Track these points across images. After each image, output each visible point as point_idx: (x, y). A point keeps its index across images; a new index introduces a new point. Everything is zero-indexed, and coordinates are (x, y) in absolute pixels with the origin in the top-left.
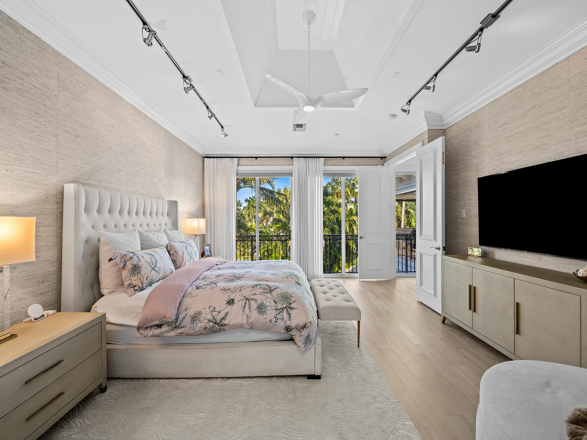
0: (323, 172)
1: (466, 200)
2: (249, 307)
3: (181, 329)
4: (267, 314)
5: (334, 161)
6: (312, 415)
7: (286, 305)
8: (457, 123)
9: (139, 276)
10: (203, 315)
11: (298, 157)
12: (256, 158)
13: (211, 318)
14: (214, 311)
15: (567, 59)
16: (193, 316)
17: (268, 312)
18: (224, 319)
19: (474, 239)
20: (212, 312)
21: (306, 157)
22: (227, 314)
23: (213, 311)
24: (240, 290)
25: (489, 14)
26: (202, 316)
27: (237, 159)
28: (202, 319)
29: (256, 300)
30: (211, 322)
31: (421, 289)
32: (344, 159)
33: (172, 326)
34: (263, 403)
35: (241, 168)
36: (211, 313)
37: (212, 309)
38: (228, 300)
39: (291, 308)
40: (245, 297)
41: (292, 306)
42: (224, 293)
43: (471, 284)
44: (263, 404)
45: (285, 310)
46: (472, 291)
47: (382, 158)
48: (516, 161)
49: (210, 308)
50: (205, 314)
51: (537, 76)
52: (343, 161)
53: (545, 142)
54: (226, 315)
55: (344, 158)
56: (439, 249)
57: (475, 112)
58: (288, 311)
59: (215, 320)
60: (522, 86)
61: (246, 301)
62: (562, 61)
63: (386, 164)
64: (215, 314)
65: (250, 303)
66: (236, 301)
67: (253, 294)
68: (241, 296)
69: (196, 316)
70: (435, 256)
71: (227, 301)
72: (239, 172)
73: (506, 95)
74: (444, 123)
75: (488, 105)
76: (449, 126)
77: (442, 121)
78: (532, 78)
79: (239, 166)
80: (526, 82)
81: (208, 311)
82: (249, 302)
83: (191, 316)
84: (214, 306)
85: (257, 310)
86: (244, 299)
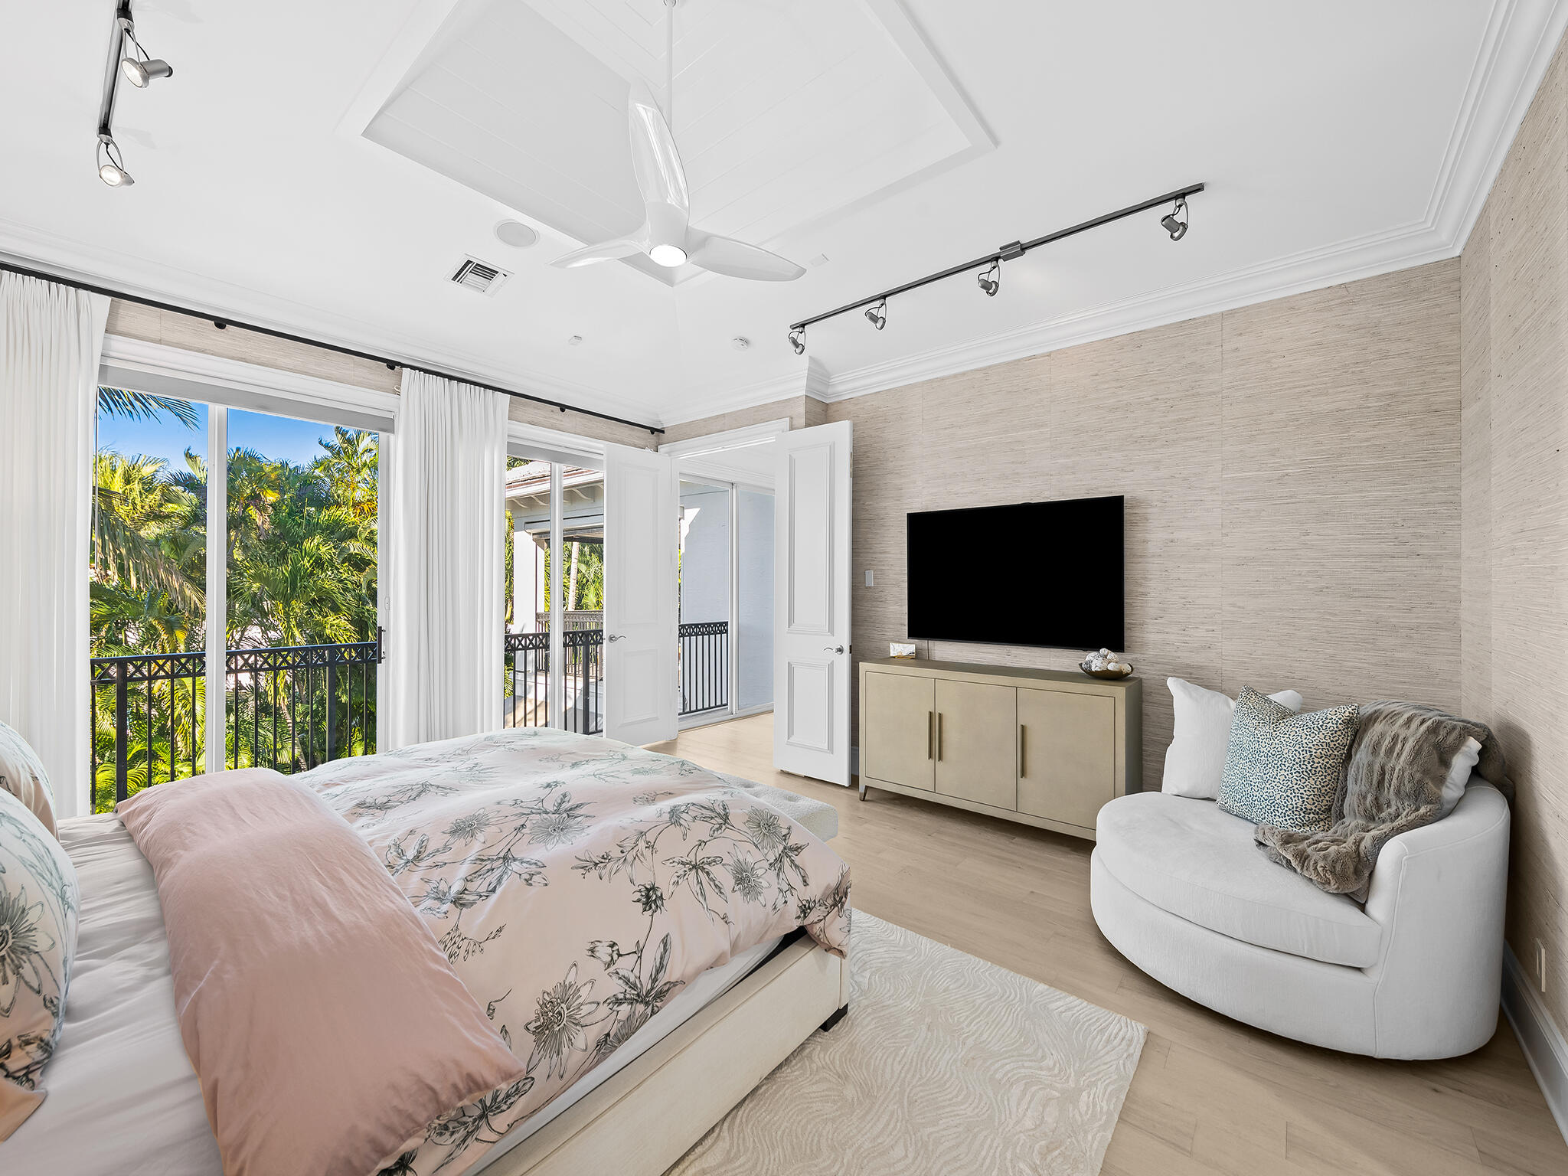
0: (507, 440)
1: (874, 553)
2: (717, 891)
3: (504, 1107)
4: (764, 891)
5: (536, 411)
6: (937, 1092)
7: (781, 848)
8: (857, 398)
9: (27, 971)
10: (584, 992)
11: (420, 370)
12: (221, 323)
13: (617, 988)
14: (619, 955)
15: (1049, 354)
16: (538, 1020)
17: (764, 884)
18: (662, 967)
19: (891, 626)
20: (612, 962)
21: (451, 378)
22: (665, 942)
23: (615, 957)
24: (650, 846)
25: (1018, 242)
26: (580, 1000)
27: (109, 299)
28: (585, 1010)
29: (716, 860)
30: (620, 1004)
31: (792, 744)
32: (563, 410)
33: (465, 1119)
34: (824, 1161)
35: (121, 346)
36: (612, 969)
37: (603, 952)
38: (638, 896)
39: (797, 849)
40: (682, 863)
41: (791, 842)
42: (605, 878)
43: (932, 711)
44: (828, 1162)
45: (786, 861)
46: (936, 724)
47: (653, 430)
48: (971, 493)
49: (597, 954)
50: (589, 986)
51: (1007, 363)
52: (561, 419)
53: (1016, 471)
54: (665, 950)
55: (563, 408)
56: (840, 650)
57: (895, 389)
58: (792, 861)
59: (633, 987)
60: (984, 372)
61: (697, 873)
62: (1043, 355)
63: (662, 448)
64: (624, 965)
65: (711, 876)
66: (664, 887)
67: (698, 843)
68: (668, 863)
69: (559, 1013)
70: (831, 667)
71: (639, 901)
72: (110, 363)
73: (955, 376)
74: (830, 391)
75: (924, 383)
76: (837, 400)
77: (827, 385)
78: (1000, 364)
79: (113, 336)
80: (990, 367)
81: (594, 968)
82: (708, 874)
83: (531, 1027)
84: (607, 939)
85: (740, 889)
86: (687, 869)
